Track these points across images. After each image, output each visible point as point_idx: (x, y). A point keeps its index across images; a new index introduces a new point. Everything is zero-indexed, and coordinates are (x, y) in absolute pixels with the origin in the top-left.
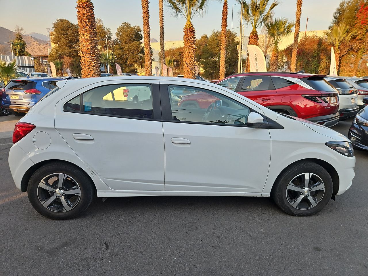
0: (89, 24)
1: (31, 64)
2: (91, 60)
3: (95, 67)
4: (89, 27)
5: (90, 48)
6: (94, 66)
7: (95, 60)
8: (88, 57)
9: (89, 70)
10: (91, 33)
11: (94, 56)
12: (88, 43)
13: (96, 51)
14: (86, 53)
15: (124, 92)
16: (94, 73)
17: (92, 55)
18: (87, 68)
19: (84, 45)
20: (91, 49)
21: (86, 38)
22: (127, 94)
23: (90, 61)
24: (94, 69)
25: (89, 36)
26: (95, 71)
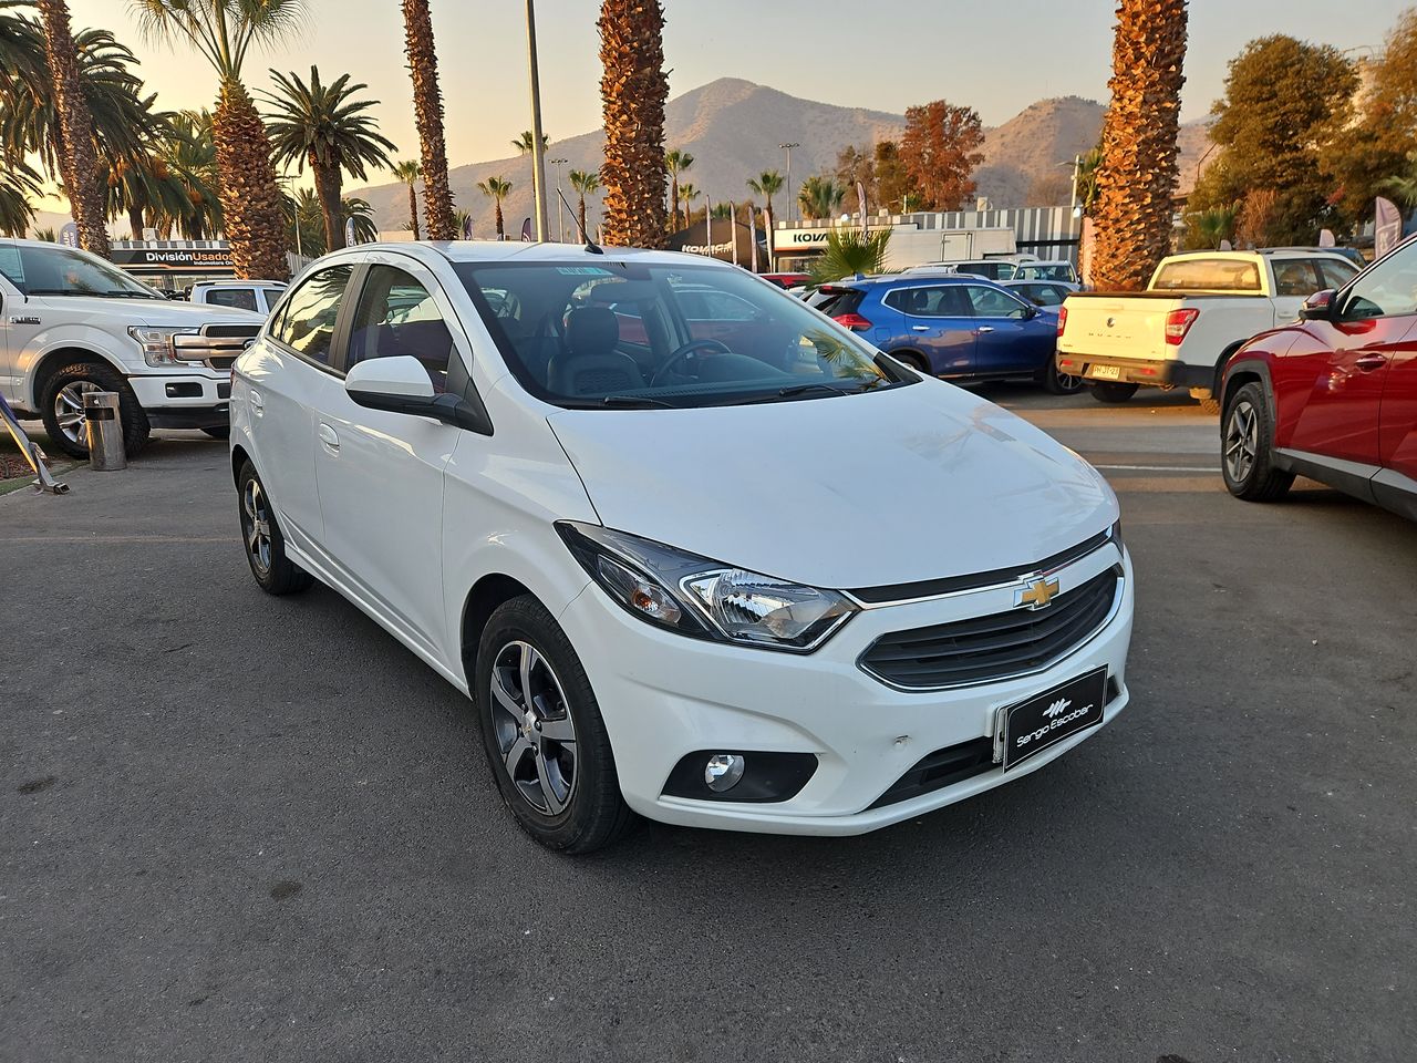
0: (1147, 51)
1: (1071, 232)
2: (1130, 196)
3: (1143, 225)
4: (1149, 63)
5: (1135, 148)
6: (1139, 221)
7: (1150, 195)
8: (1122, 188)
9: (1115, 239)
10: (1153, 84)
11: (1150, 177)
12: (1130, 130)
13: (1162, 155)
14: (1118, 171)
15: (1170, 324)
16: (1134, 250)
17: (1139, 174)
18: (1111, 231)
19: (1114, 140)
20: (1139, 153)
21: (1130, 108)
22: (1182, 333)
23: (1127, 200)
24: (1136, 233)
25: (1141, 98)
26: (1143, 241)
